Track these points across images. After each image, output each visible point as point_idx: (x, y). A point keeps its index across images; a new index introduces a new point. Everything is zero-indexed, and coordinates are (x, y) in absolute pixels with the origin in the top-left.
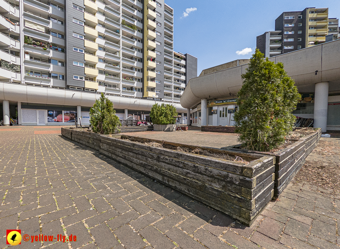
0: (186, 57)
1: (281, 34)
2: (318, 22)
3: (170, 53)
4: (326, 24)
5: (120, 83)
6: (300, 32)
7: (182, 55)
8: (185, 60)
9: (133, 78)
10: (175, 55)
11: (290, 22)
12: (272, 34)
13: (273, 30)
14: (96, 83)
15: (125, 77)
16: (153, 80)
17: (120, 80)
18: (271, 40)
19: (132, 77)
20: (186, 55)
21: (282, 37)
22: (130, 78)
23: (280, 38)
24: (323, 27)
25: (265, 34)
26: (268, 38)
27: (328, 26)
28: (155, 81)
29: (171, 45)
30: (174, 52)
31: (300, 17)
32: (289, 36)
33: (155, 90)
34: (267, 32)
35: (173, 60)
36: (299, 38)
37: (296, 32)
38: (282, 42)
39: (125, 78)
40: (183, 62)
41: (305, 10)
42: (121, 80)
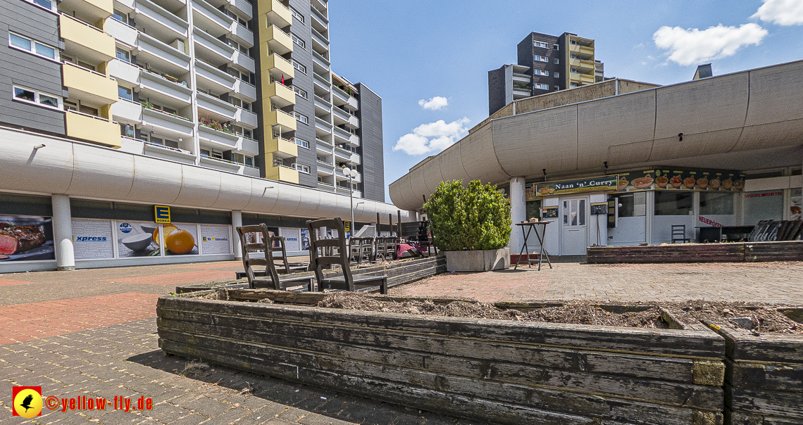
0: (359, 91)
1: (530, 72)
2: (583, 63)
3: (325, 74)
4: (591, 67)
5: (191, 135)
6: (557, 76)
7: (350, 85)
8: (357, 97)
9: (231, 126)
10: (336, 81)
11: (542, 52)
12: (515, 70)
13: (515, 63)
14: (111, 123)
15: (207, 119)
16: (288, 135)
17: (192, 127)
18: (515, 83)
19: (228, 123)
20: (358, 86)
21: (532, 79)
22: (222, 125)
23: (527, 80)
24: (588, 72)
25: (503, 68)
26: (510, 78)
27: (595, 74)
28: (295, 139)
29: (325, 53)
30: (331, 73)
31: (555, 47)
32: (542, 80)
33: (296, 165)
34: (507, 66)
35: (332, 93)
36: (556, 86)
37: (551, 75)
38: (532, 89)
39: (206, 123)
40: (352, 102)
41: (563, 36)
42: (196, 128)
